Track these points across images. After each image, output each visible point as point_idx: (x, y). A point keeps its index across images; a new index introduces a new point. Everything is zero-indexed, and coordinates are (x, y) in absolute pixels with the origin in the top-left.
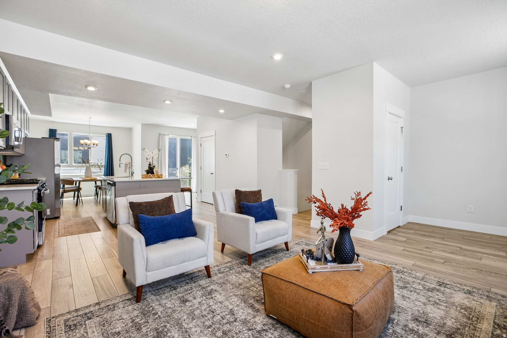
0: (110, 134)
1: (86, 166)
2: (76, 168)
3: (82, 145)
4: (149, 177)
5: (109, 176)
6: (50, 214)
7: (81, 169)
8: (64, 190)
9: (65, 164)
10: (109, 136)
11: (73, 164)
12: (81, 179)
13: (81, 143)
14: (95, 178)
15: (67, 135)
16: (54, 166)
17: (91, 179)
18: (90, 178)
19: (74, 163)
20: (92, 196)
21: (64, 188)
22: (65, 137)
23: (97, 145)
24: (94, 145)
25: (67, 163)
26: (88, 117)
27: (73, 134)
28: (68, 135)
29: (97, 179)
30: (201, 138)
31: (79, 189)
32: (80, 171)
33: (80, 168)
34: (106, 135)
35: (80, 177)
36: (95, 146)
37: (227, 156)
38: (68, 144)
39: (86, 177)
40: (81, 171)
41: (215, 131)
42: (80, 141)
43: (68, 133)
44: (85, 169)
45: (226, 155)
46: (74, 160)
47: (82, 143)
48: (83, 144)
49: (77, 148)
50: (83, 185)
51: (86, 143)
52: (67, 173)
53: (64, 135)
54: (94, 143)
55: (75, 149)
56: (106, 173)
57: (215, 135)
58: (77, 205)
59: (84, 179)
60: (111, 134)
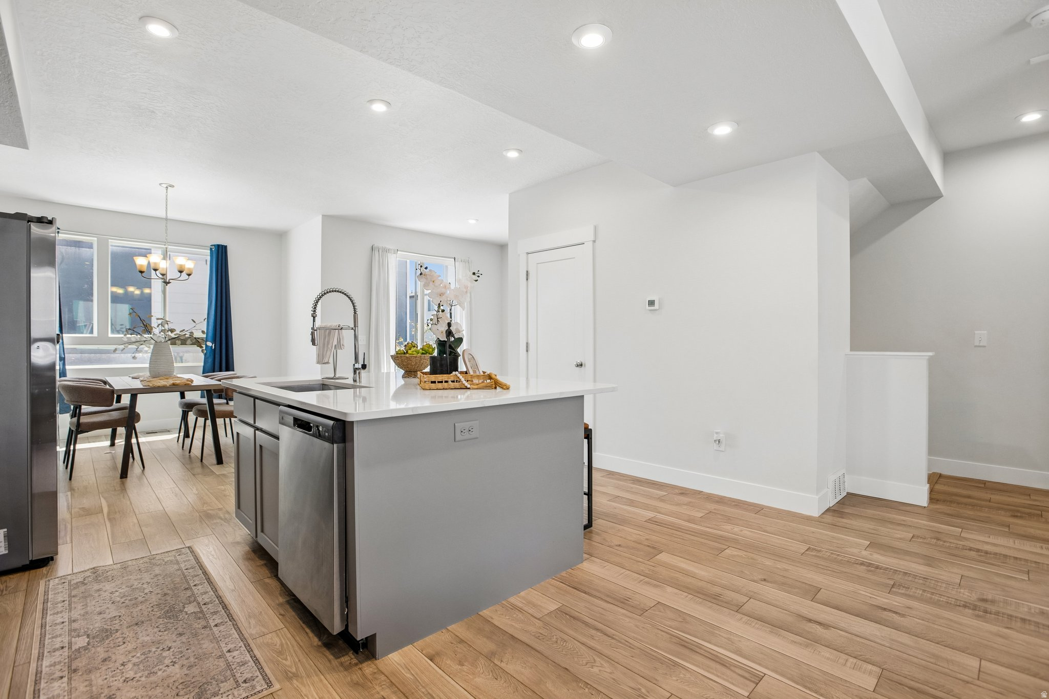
0: (222, 246)
1: (153, 342)
2: (122, 346)
3: (141, 272)
4: (452, 385)
5: (221, 370)
6: (7, 552)
7: (137, 350)
8: (79, 424)
9: (86, 334)
10: (220, 255)
11: (110, 335)
12: (137, 385)
13: (138, 267)
14: (188, 380)
15: (90, 246)
16: (30, 342)
17: (174, 384)
18: (171, 382)
19: (113, 332)
20: (168, 431)
21: (80, 414)
22: (84, 251)
23: (189, 273)
24: (181, 272)
25: (92, 332)
26: (160, 184)
27: (110, 244)
28: (95, 246)
29: (194, 384)
30: (528, 253)
31: (130, 419)
32: (134, 358)
33: (134, 346)
34: (211, 249)
35: (135, 375)
36: (184, 276)
37: (657, 306)
38: (92, 272)
39: (155, 376)
40: (137, 355)
41: (595, 228)
42: (135, 258)
43: (96, 239)
44: (150, 351)
45: (651, 303)
46: (112, 324)
47: (141, 266)
48: (144, 269)
49: (120, 291)
50: (144, 404)
51: (155, 264)
52: (90, 362)
53: (82, 247)
54: (181, 266)
55: (116, 292)
56: (210, 360)
57: (594, 241)
58: (124, 474)
59: (151, 385)
60: (226, 247)
